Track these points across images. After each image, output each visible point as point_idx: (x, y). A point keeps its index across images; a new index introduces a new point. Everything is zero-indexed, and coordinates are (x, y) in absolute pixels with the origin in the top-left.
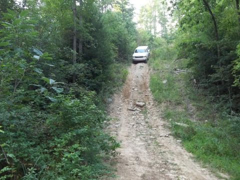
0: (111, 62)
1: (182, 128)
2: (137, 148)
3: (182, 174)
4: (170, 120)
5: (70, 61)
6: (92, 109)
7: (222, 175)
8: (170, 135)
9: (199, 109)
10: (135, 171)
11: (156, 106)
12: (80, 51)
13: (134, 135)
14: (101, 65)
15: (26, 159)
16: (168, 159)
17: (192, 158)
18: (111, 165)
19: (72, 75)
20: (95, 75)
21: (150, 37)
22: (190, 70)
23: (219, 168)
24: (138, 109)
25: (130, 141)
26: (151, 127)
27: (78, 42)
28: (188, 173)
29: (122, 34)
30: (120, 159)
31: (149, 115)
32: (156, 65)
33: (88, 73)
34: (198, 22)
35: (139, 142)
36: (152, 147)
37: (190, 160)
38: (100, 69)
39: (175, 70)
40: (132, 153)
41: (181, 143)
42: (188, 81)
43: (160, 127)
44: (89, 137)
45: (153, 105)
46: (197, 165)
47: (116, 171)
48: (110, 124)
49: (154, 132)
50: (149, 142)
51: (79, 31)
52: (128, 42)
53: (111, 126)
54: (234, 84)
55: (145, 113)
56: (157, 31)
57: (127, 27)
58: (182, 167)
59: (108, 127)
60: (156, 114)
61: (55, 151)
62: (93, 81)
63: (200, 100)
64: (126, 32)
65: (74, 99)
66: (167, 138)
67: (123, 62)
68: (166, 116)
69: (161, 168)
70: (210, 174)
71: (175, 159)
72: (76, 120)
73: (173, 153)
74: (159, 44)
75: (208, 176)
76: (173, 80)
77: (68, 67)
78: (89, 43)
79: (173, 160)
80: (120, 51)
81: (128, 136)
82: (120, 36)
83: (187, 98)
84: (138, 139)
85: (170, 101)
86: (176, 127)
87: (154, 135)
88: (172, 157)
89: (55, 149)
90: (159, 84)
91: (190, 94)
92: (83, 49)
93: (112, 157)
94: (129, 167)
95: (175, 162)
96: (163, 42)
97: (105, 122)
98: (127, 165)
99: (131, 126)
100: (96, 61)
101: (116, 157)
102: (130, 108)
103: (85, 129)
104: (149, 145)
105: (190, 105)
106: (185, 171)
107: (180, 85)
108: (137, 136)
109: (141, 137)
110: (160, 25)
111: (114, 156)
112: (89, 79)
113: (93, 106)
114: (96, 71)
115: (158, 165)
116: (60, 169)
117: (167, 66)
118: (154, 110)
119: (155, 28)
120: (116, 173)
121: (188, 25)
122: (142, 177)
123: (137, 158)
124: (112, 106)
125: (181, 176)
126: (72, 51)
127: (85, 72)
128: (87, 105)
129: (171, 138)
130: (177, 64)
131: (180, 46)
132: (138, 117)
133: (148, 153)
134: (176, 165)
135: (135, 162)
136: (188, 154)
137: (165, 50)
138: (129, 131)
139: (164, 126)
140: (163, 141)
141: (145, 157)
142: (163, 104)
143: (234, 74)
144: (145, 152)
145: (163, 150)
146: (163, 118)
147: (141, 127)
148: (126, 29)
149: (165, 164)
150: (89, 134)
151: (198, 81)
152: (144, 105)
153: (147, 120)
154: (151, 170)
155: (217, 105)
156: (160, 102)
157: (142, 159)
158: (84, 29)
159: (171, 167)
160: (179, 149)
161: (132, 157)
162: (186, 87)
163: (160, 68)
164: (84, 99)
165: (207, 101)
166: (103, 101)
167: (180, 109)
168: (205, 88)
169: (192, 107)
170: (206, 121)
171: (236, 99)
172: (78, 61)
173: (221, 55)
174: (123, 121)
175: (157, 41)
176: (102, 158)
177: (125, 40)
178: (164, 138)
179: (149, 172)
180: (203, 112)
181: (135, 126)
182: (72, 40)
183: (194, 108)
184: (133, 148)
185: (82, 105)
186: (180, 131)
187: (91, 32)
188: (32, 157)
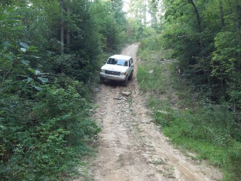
0: (98, 53)
1: (163, 115)
2: (120, 133)
3: (156, 154)
4: (153, 108)
5: (57, 52)
6: (76, 97)
7: (190, 154)
8: (152, 121)
9: (181, 97)
10: (114, 152)
11: (141, 95)
12: (68, 42)
13: (118, 122)
14: (88, 56)
15: (15, 141)
16: (146, 142)
17: (167, 141)
18: (94, 147)
19: (60, 66)
20: (82, 66)
21: (139, 26)
22: (176, 61)
23: (189, 149)
24: (124, 98)
25: (113, 128)
26: (134, 115)
27: (65, 33)
28: (162, 153)
29: (111, 24)
30: (102, 142)
31: (134, 104)
32: (144, 55)
33: (75, 64)
34: (182, 14)
35: (121, 128)
36: (133, 132)
37: (166, 143)
38: (87, 60)
39: (162, 60)
40: (114, 138)
41: (160, 128)
42: (173, 71)
43: (143, 115)
44: (73, 123)
45: (139, 94)
46: (171, 147)
47: (97, 152)
48: (96, 112)
49: (136, 119)
50: (131, 128)
51: (66, 22)
52: (117, 33)
53: (97, 114)
54: (211, 74)
55: (130, 101)
56: (147, 21)
57: (116, 17)
58: (156, 149)
59: (94, 115)
60: (140, 102)
61: (41, 135)
62: (80, 71)
63: (183, 89)
64: (115, 22)
65: (59, 88)
66: (148, 124)
67: (112, 52)
68: (149, 105)
69: (138, 150)
70: (180, 154)
71: (153, 142)
72: (60, 107)
73: (152, 137)
74: (149, 34)
75: (178, 155)
76: (160, 70)
77: (55, 57)
78: (76, 33)
79: (151, 143)
80: (108, 41)
81: (112, 123)
82: (109, 27)
83: (171, 87)
84: (121, 126)
85: (154, 90)
86: (158, 114)
87: (136, 122)
88: (150, 141)
89: (41, 132)
90: (145, 74)
91: (174, 83)
92: (71, 40)
93: (95, 141)
94: (109, 149)
95: (152, 145)
96: (153, 32)
97: (91, 110)
98: (108, 147)
99: (116, 114)
100: (83, 52)
101: (98, 141)
102: (116, 97)
103: (68, 115)
104: (131, 131)
105: (173, 95)
106: (159, 151)
107: (166, 75)
108: (121, 123)
109: (125, 123)
110: (150, 15)
111: (96, 140)
112: (76, 69)
113: (77, 95)
114: (83, 62)
115: (136, 147)
116: (45, 149)
117: (155, 56)
118: (140, 99)
119: (145, 17)
120: (97, 154)
121: (173, 17)
122: (119, 157)
123: (118, 142)
124: (99, 95)
125: (154, 156)
126: (59, 42)
127: (73, 62)
128: (71, 94)
129: (152, 124)
130: (164, 55)
131: (164, 37)
132: (123, 105)
133: (129, 137)
134: (152, 147)
135: (116, 145)
136: (165, 138)
137: (154, 41)
138: (114, 119)
139: (147, 113)
140: (144, 127)
141: (125, 141)
142: (148, 93)
143: (211, 64)
144: (126, 136)
145: (143, 134)
146: (147, 107)
147: (126, 115)
148: (115, 19)
149: (143, 146)
150: (73, 120)
151: (182, 71)
152: (130, 94)
153: (131, 108)
154: (128, 151)
155: (197, 94)
156: (145, 92)
157: (122, 142)
158: (71, 20)
159: (147, 148)
160: (158, 133)
161: (113, 140)
162: (171, 77)
163: (147, 58)
164: (68, 88)
165: (189, 90)
166: (90, 90)
167: (163, 98)
168: (188, 78)
169: (175, 96)
170: (187, 108)
171: (215, 88)
172: (66, 52)
173: (203, 46)
174: (109, 109)
175: (146, 31)
176: (86, 141)
177: (114, 30)
178: (145, 124)
179: (126, 153)
180: (184, 100)
181: (119, 114)
182: (60, 31)
183: (177, 97)
184: (115, 134)
185: (66, 94)
186: (160, 118)
187: (78, 24)
188: (21, 139)
